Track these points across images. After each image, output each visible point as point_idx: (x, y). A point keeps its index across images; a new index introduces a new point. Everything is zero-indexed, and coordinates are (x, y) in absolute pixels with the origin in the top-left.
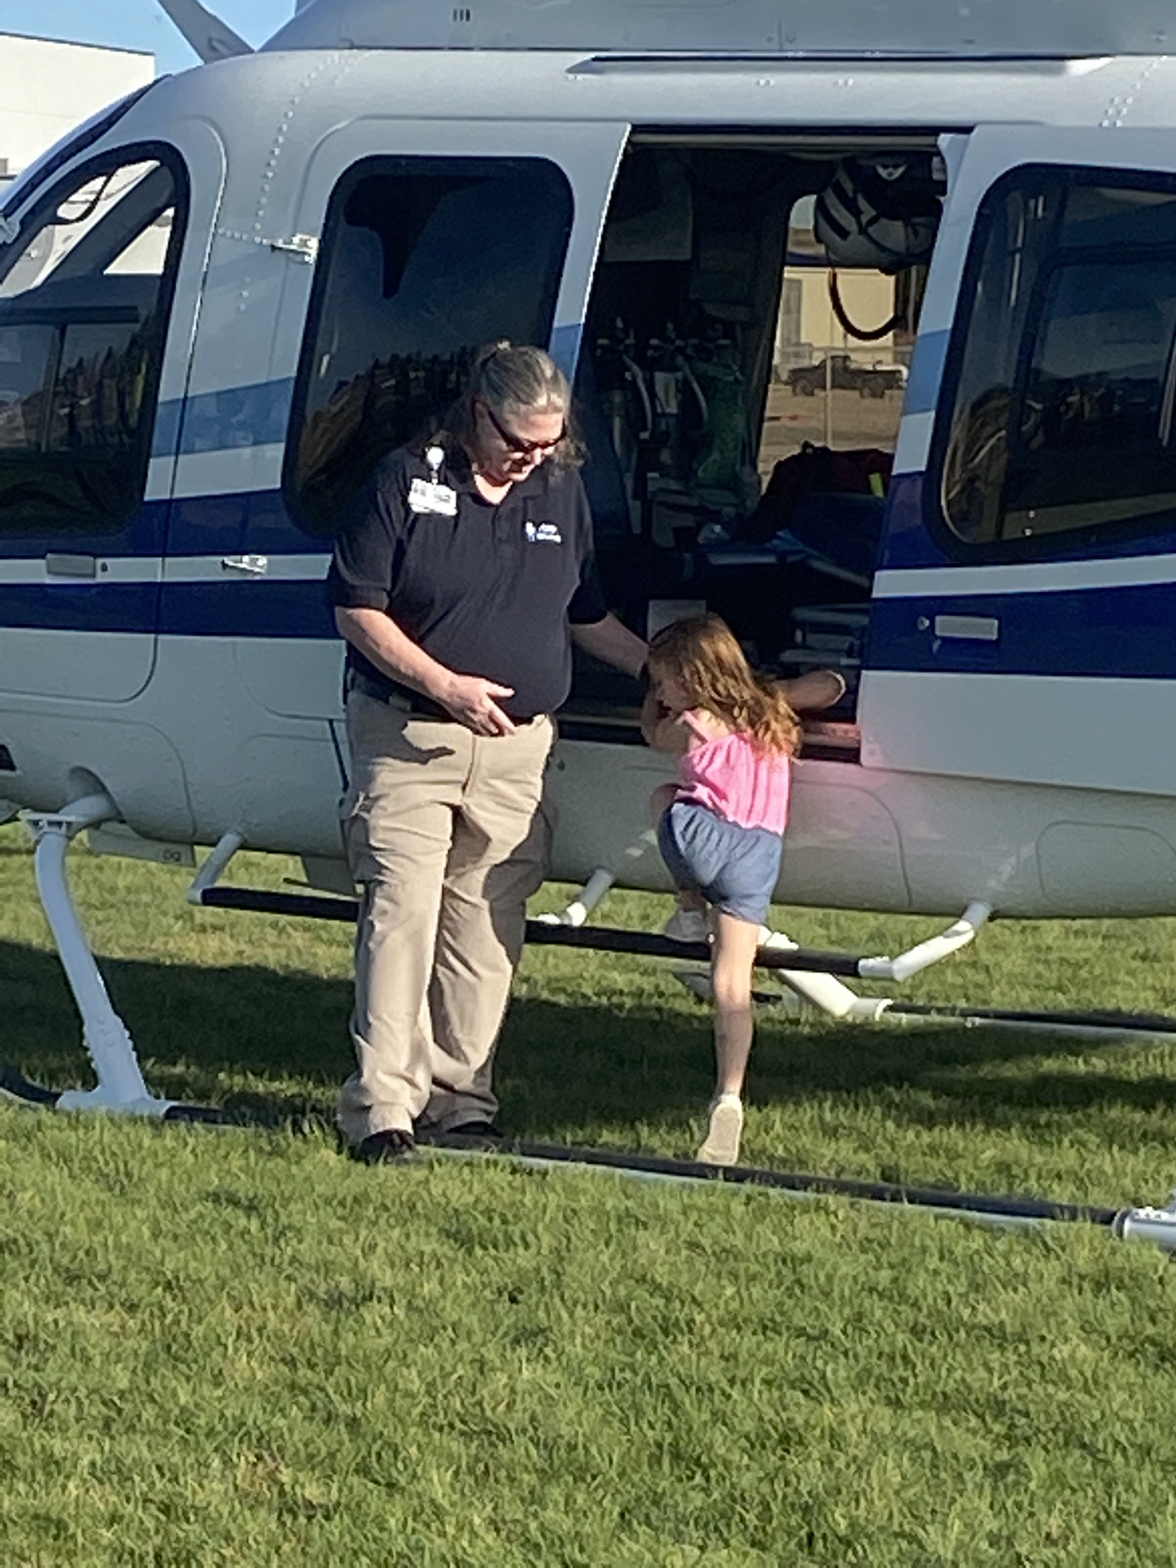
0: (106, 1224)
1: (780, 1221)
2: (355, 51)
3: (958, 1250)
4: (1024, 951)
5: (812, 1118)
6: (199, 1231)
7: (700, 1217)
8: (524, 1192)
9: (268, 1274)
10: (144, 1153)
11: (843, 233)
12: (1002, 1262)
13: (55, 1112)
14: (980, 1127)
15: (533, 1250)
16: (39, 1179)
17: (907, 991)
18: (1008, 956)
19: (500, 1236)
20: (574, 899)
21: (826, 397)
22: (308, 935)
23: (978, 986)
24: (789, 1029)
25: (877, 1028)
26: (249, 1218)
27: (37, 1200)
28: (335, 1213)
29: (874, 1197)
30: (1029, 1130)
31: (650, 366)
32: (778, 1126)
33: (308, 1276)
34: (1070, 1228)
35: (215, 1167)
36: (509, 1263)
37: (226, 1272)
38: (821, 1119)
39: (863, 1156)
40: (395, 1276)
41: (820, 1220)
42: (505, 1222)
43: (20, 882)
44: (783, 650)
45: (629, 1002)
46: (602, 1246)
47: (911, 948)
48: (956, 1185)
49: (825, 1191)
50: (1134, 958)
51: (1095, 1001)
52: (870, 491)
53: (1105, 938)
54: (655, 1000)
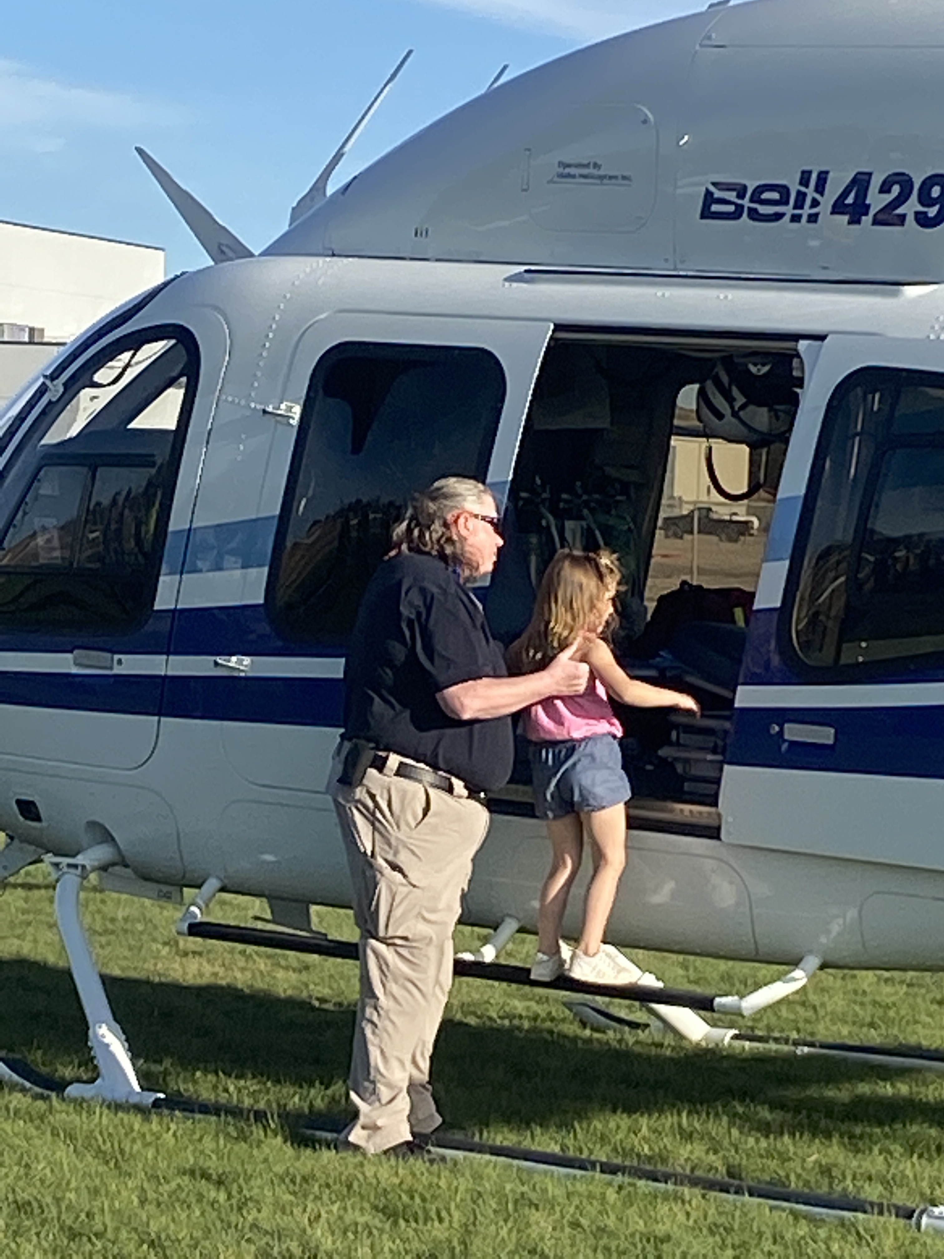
0: (103, 1192)
1: (646, 1207)
2: (335, 259)
3: (788, 1236)
4: (844, 993)
5: (673, 1124)
6: (178, 1200)
7: (581, 1202)
8: (439, 1177)
9: (232, 1237)
10: (135, 1134)
11: (720, 416)
12: (823, 1247)
13: (63, 1099)
14: (806, 1137)
15: (446, 1224)
16: (49, 1154)
17: (750, 1024)
18: (830, 998)
19: (420, 1213)
20: (486, 940)
21: (693, 540)
22: (269, 962)
23: (807, 1021)
24: (654, 1051)
25: (725, 1053)
26: (218, 1190)
27: (48, 1171)
28: (288, 1188)
29: (721, 1190)
30: (846, 1140)
31: (561, 516)
32: (644, 1130)
33: (265, 1240)
34: (879, 1221)
35: (191, 1148)
36: (427, 1234)
37: (198, 1234)
38: (680, 1125)
39: (712, 1157)
40: (334, 1243)
41: (677, 1208)
42: (424, 1200)
43: (39, 912)
44: (660, 747)
45: (526, 1025)
46: (501, 1223)
47: (755, 990)
48: (787, 1183)
49: (682, 1184)
50: (932, 1003)
51: (901, 1038)
52: (734, 622)
53: (909, 985)
54: (548, 1024)
